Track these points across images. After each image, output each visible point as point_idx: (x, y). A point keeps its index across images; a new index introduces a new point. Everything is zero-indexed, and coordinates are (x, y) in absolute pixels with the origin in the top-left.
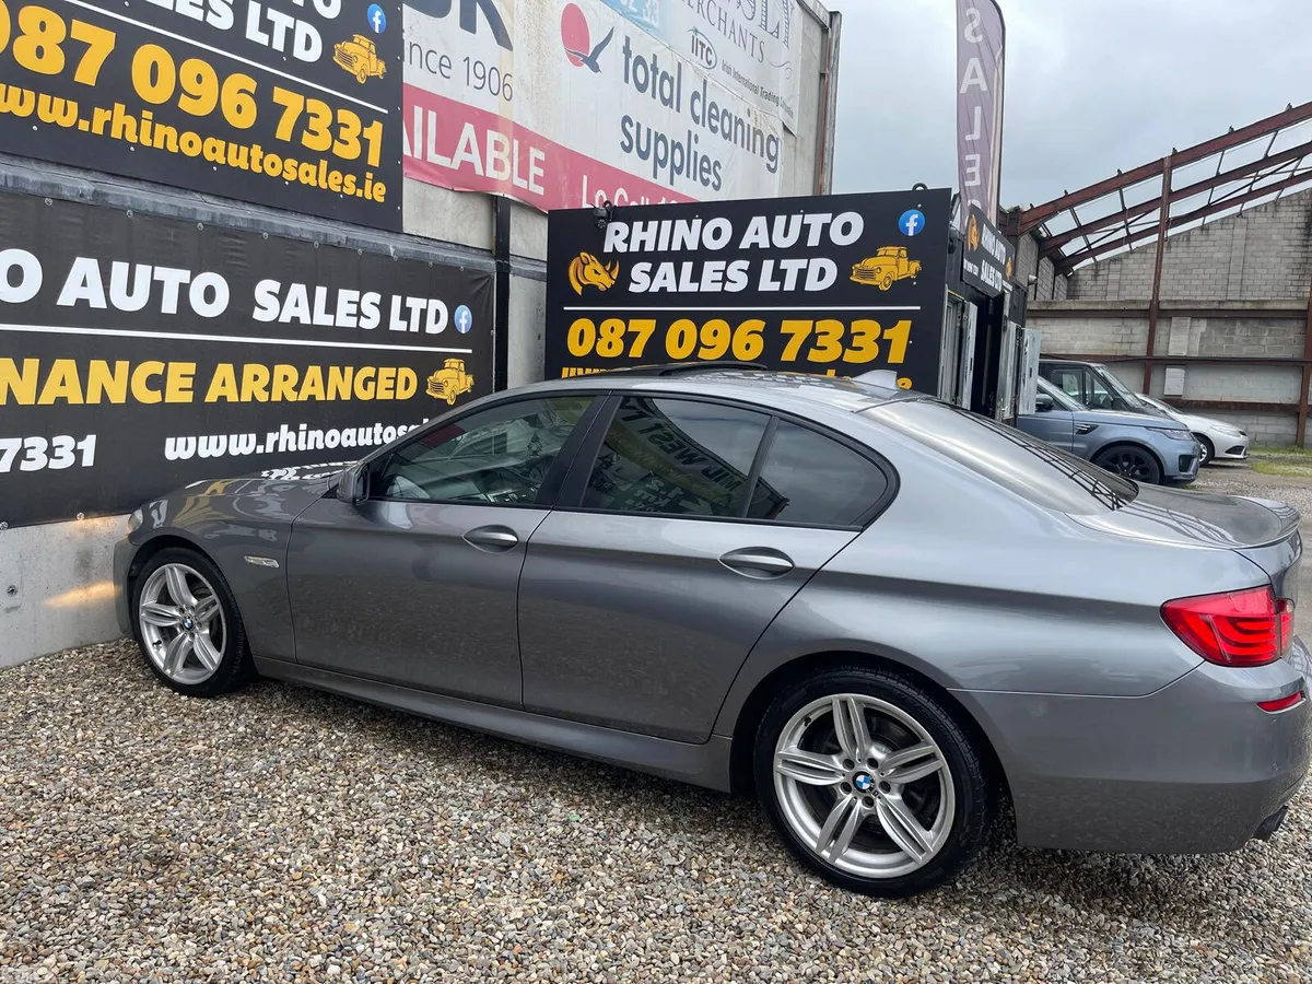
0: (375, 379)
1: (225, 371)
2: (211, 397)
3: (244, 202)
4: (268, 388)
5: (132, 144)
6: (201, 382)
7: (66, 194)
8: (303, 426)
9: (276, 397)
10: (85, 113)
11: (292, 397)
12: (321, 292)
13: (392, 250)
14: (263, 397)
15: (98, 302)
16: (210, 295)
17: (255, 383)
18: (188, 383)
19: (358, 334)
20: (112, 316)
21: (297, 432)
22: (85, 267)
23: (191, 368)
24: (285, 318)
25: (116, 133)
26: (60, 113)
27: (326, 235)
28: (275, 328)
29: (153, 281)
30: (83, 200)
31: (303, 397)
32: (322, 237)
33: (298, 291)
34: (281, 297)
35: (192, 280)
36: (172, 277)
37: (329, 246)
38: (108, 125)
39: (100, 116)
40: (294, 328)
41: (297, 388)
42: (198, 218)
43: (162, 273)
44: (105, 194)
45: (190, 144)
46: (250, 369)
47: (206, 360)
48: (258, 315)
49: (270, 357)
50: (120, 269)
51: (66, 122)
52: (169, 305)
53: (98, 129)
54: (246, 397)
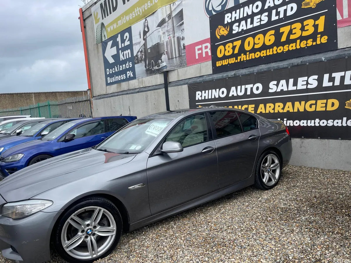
0: (316, 104)
1: (262, 106)
2: (258, 112)
3: (273, 62)
4: (274, 109)
5: (245, 61)
6: (256, 109)
7: (230, 76)
8: (285, 119)
9: (276, 111)
10: (237, 59)
11: (281, 111)
12: (291, 81)
13: (323, 59)
14: (272, 111)
15: (235, 95)
16: (258, 88)
17: (270, 108)
18: (253, 109)
19: (307, 90)
20: (238, 97)
21: (283, 121)
22: (233, 88)
23: (253, 106)
24: (279, 90)
25: (242, 60)
26: (232, 61)
27: (292, 63)
28: (276, 93)
29: (245, 88)
30: (232, 76)
31: (285, 111)
32: (291, 64)
33: (283, 82)
34: (277, 85)
35: (253, 86)
36: (249, 87)
37: (293, 66)
38: (240, 59)
39: (239, 58)
40: (282, 92)
41: (283, 109)
42: (254, 72)
43: (247, 86)
44: (236, 74)
45: (258, 55)
46: (268, 105)
47: (257, 104)
48: (270, 91)
49: (274, 101)
50: (239, 87)
51: (233, 62)
52: (249, 93)
53: (239, 61)
54: (267, 112)
